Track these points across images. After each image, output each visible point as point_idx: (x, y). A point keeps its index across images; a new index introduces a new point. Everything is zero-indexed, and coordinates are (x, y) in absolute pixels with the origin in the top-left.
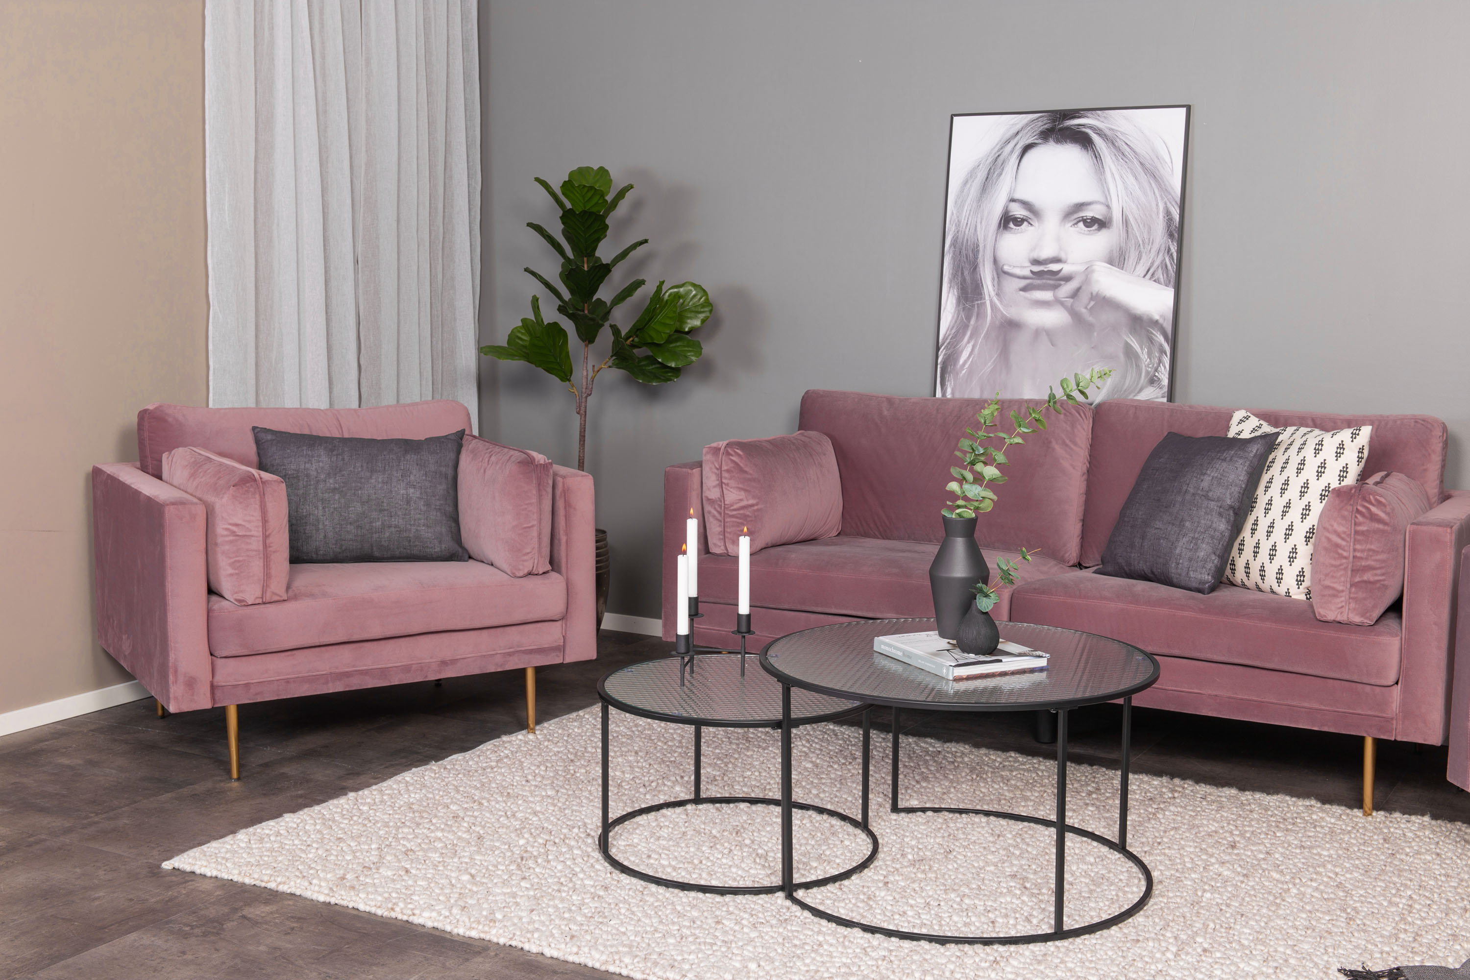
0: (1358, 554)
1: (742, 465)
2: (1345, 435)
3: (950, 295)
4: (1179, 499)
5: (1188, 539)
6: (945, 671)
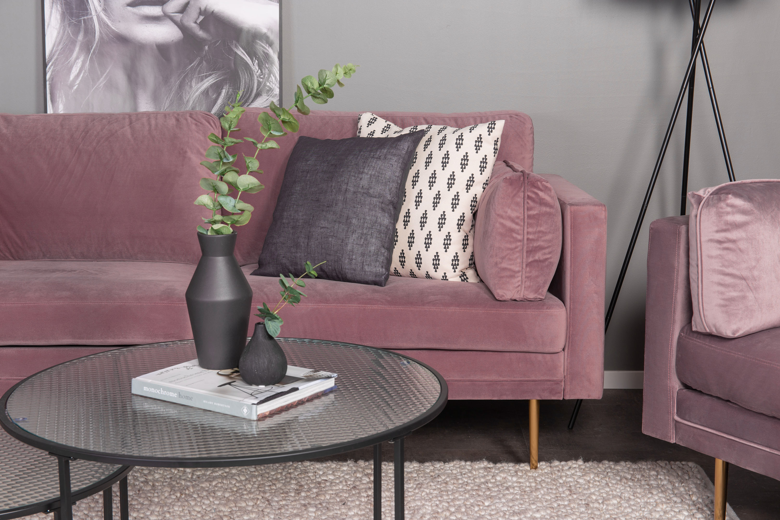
0: (531, 237)
2: (482, 129)
3: (54, 11)
4: (340, 197)
5: (357, 236)
6: (245, 411)
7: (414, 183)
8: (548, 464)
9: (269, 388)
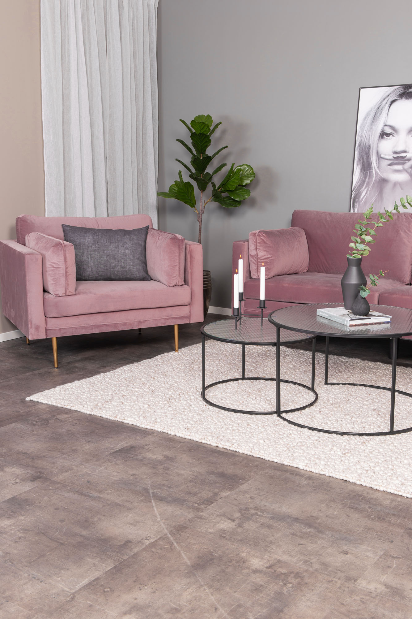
1: (265, 240)
3: (358, 168)
6: (346, 322)
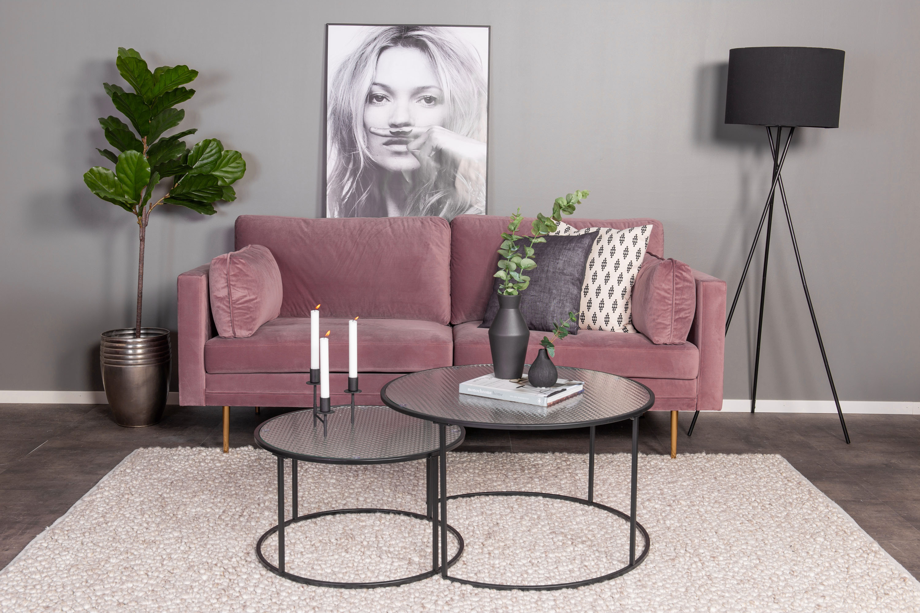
1: (244, 270)
2: (637, 231)
3: (333, 148)
4: (544, 276)
5: (557, 301)
6: (539, 401)
7: (591, 266)
8: (682, 455)
9: (548, 389)
